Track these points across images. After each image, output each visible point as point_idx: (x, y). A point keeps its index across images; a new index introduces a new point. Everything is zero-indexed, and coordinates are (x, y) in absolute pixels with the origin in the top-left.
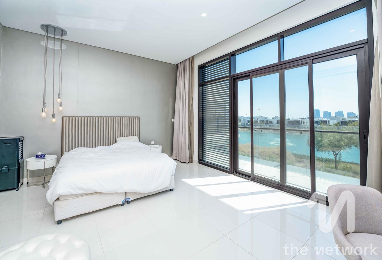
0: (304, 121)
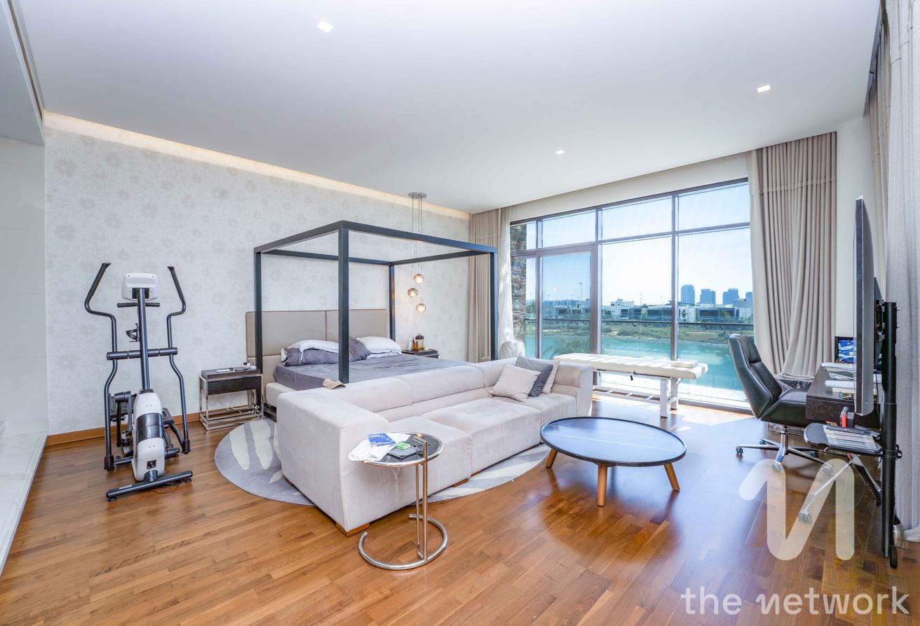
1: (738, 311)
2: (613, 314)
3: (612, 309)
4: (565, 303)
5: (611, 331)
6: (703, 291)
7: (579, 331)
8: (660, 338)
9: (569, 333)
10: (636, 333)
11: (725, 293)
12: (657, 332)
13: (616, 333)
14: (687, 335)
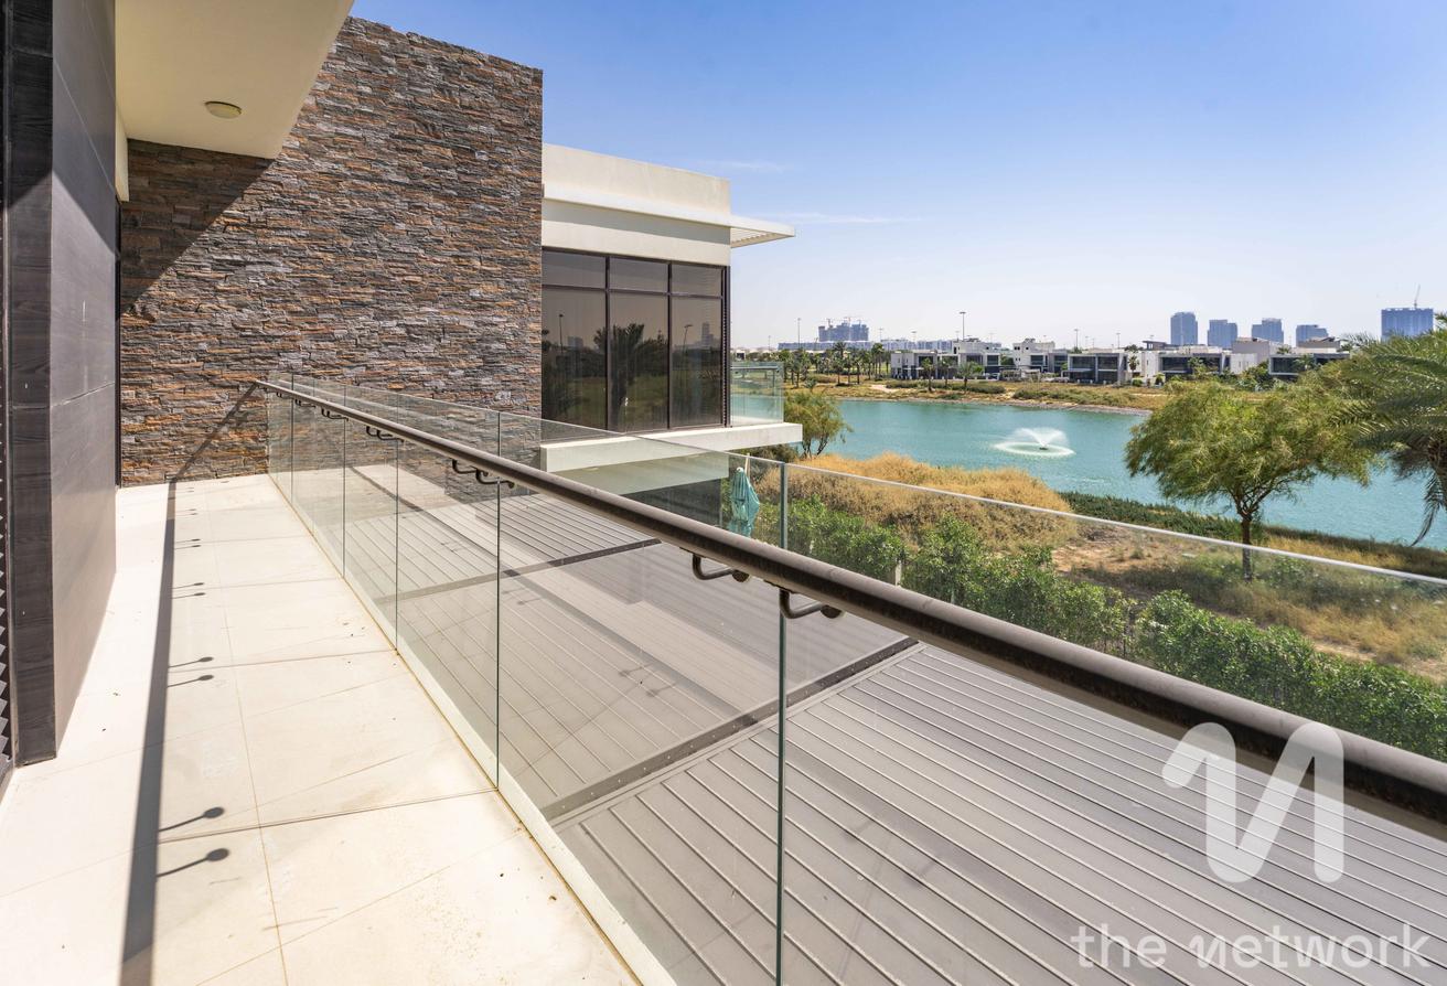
0: (1133, 358)
1: (1228, 359)
2: (1017, 363)
3: (1015, 355)
4: (929, 345)
5: (1003, 391)
6: (1213, 324)
7: (948, 392)
8: (1083, 403)
9: (931, 395)
10: (1045, 394)
11: (1254, 326)
12: (1079, 393)
13: (1012, 394)
14: (1131, 399)
